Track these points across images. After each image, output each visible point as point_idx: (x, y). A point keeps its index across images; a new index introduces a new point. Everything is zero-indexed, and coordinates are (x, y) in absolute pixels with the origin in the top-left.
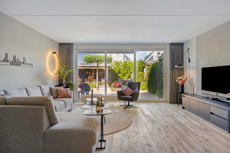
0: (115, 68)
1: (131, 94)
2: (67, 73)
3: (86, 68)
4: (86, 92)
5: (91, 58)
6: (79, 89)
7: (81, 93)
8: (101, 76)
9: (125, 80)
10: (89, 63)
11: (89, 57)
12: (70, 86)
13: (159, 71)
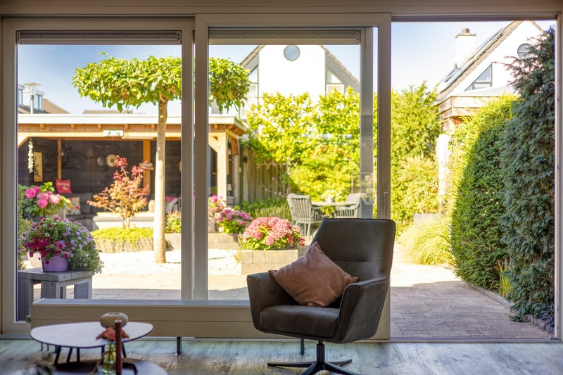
0: (274, 137)
1: (333, 294)
3: (105, 134)
4: (69, 276)
5: (119, 74)
7: (38, 287)
9: (329, 203)
10: (115, 107)
11: (112, 70)
13: (520, 152)
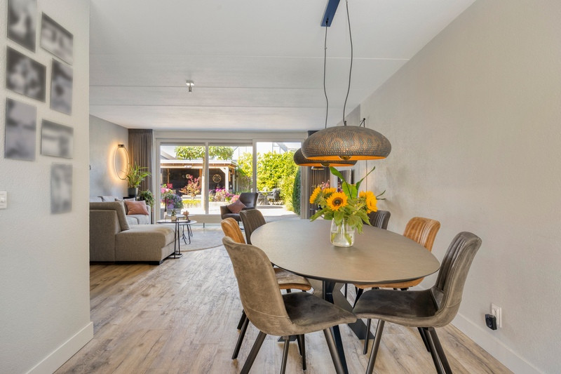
2: (141, 178)
3: (185, 167)
6: (163, 206)
8: (217, 184)
9: (265, 191)
10: (188, 159)
12: (147, 199)
